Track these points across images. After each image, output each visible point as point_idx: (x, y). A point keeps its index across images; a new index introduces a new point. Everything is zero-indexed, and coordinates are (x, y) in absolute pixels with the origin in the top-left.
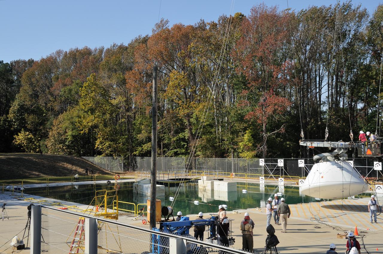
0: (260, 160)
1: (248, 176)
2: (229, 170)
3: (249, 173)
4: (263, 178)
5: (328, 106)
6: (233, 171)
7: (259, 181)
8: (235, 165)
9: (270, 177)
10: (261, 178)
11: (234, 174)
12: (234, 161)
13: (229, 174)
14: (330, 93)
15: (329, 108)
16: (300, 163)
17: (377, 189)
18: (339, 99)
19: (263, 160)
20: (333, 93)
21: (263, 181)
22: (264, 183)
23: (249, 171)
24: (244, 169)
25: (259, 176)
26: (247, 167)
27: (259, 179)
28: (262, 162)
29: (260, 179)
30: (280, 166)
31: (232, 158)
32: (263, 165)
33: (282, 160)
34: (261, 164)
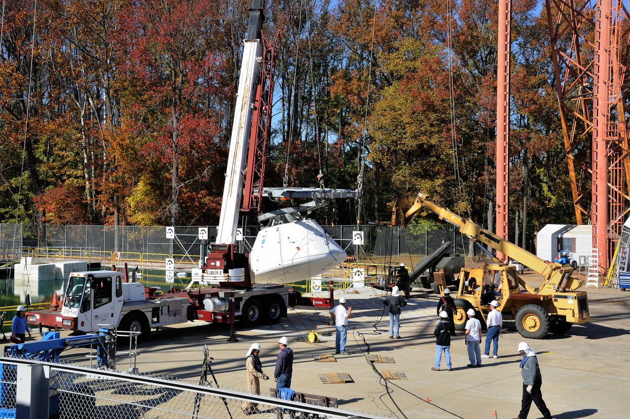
0: (168, 228)
1: (145, 257)
2: (110, 246)
3: (146, 252)
4: (172, 260)
5: (281, 136)
6: (116, 248)
7: (165, 266)
8: (120, 237)
9: (184, 259)
10: (167, 260)
11: (119, 253)
12: (119, 231)
13: (109, 254)
14: (286, 115)
15: (284, 139)
16: (237, 233)
17: (355, 275)
18: (301, 126)
19: (173, 228)
20: (291, 115)
21: (172, 266)
22: (173, 269)
23: (145, 248)
24: (137, 246)
25: (163, 258)
26: (142, 242)
27: (165, 263)
28: (170, 233)
29: (167, 262)
30: (202, 239)
31: (116, 227)
32: (173, 237)
33: (206, 229)
34: (168, 236)
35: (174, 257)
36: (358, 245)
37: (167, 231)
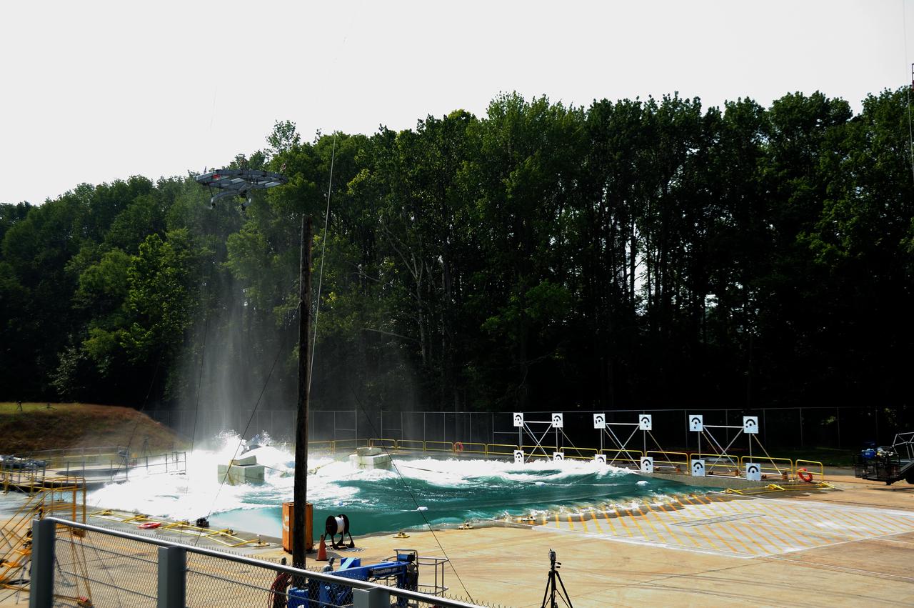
0: (515, 414)
1: (490, 448)
2: (451, 436)
3: (491, 443)
4: (522, 452)
6: (458, 438)
7: (514, 459)
8: (461, 425)
9: (536, 451)
10: (516, 452)
11: (461, 444)
12: (461, 418)
13: (450, 446)
16: (598, 420)
17: (749, 472)
19: (521, 414)
21: (522, 459)
23: (491, 437)
24: (482, 435)
25: (512, 449)
26: (487, 431)
27: (513, 456)
28: (518, 420)
29: (516, 455)
30: (556, 427)
31: (456, 412)
32: (522, 425)
33: (561, 415)
34: (516, 424)
35: (523, 449)
36: (751, 434)
37: (515, 417)
